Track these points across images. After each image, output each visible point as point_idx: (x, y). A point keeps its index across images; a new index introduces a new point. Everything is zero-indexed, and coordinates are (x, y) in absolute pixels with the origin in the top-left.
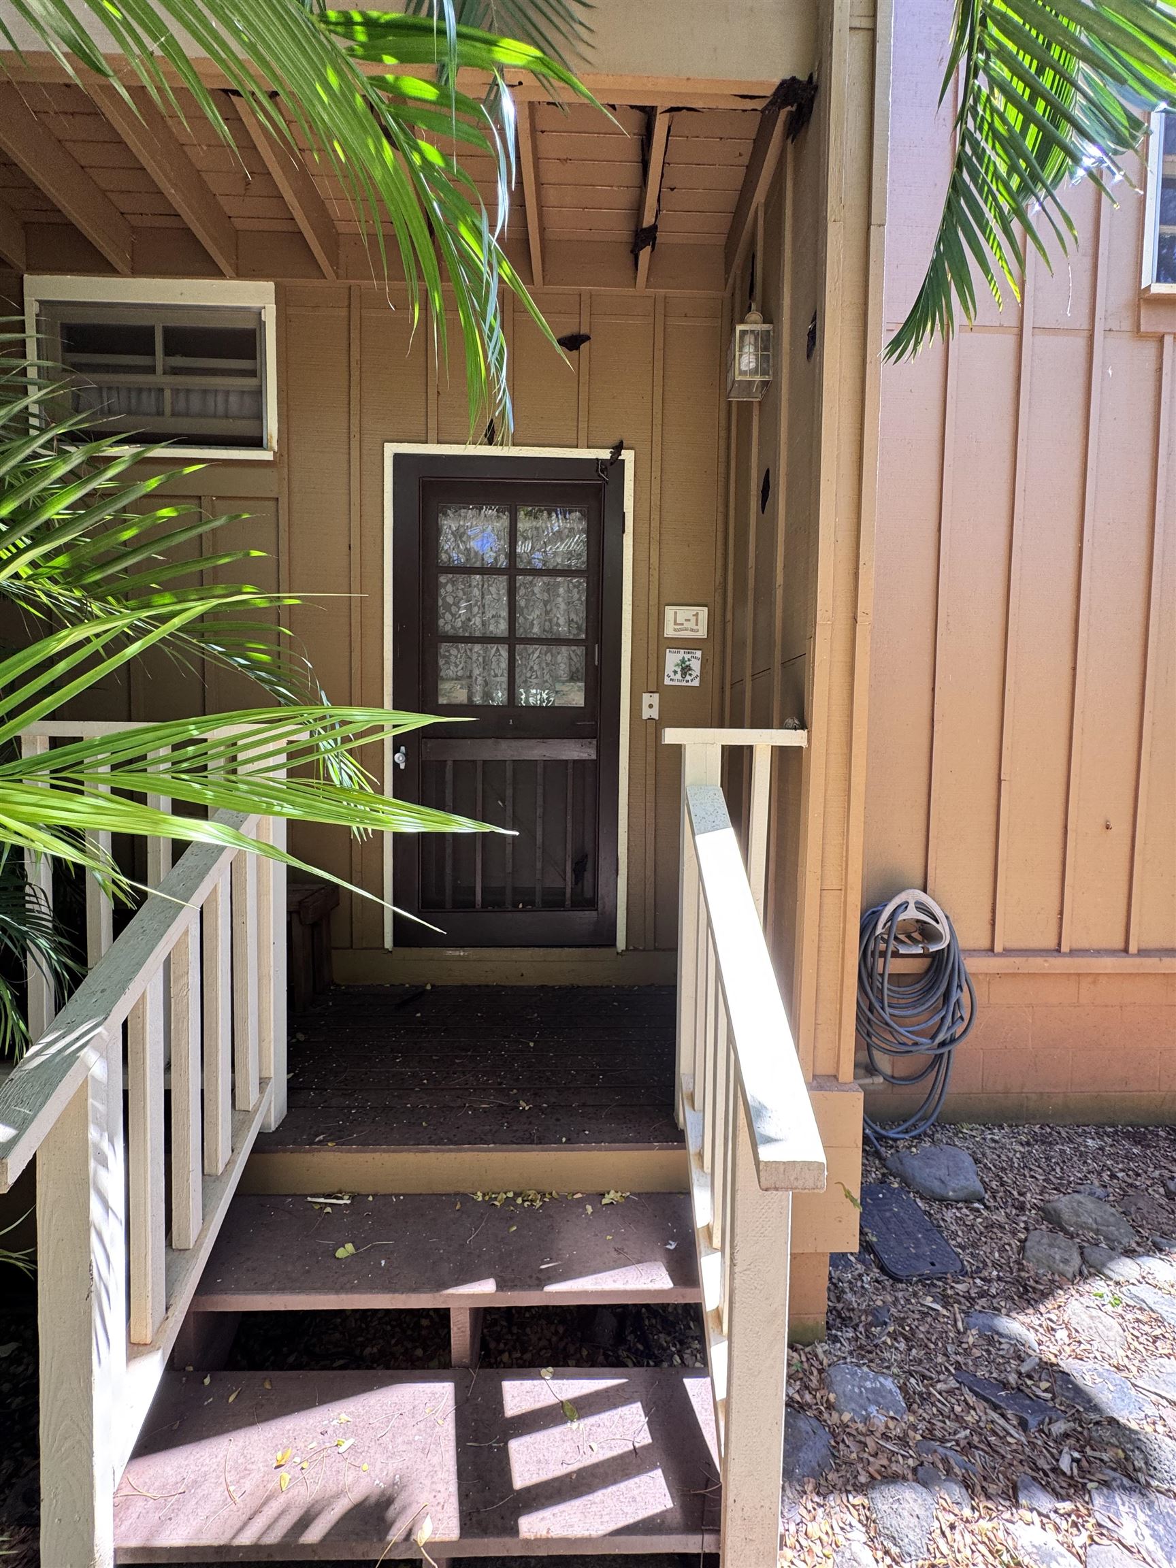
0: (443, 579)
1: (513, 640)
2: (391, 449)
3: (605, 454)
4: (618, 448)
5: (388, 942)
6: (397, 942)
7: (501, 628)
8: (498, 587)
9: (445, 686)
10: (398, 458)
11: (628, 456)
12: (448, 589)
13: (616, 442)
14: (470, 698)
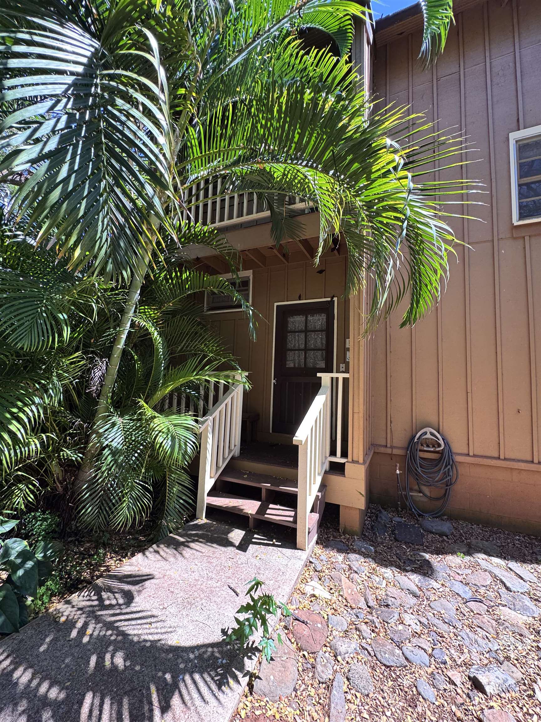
0: (289, 334)
1: (306, 350)
2: (276, 304)
3: (329, 299)
4: (332, 298)
5: (271, 432)
6: (272, 432)
7: (302, 346)
8: (302, 336)
9: (288, 362)
10: (277, 306)
11: (335, 299)
12: (290, 337)
13: (332, 295)
14: (294, 365)
